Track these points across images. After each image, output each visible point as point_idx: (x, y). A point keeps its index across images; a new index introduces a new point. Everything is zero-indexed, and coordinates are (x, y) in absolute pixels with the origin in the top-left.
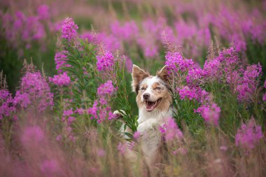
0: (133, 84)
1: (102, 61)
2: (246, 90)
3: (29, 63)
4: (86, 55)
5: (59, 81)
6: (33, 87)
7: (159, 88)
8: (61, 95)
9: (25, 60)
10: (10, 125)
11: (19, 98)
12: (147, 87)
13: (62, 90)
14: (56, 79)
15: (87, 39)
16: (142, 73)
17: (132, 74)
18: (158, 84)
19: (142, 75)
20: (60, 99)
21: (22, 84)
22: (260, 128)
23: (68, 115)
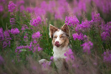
0: (50, 34)
1: (36, 21)
2: (107, 34)
4: (27, 19)
5: (14, 32)
7: (63, 37)
8: (15, 39)
12: (57, 37)
13: (15, 37)
14: (12, 31)
15: (28, 11)
16: (54, 28)
17: (49, 29)
18: (62, 35)
20: (14, 41)
23: (19, 49)
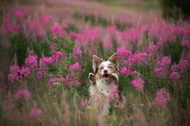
3: (31, 49)
6: (32, 64)
7: (111, 67)
9: (28, 48)
10: (18, 86)
11: (23, 71)
16: (99, 59)
17: (93, 61)
18: (110, 65)
19: (99, 61)
21: (26, 62)
22: (169, 94)
23: (53, 81)
